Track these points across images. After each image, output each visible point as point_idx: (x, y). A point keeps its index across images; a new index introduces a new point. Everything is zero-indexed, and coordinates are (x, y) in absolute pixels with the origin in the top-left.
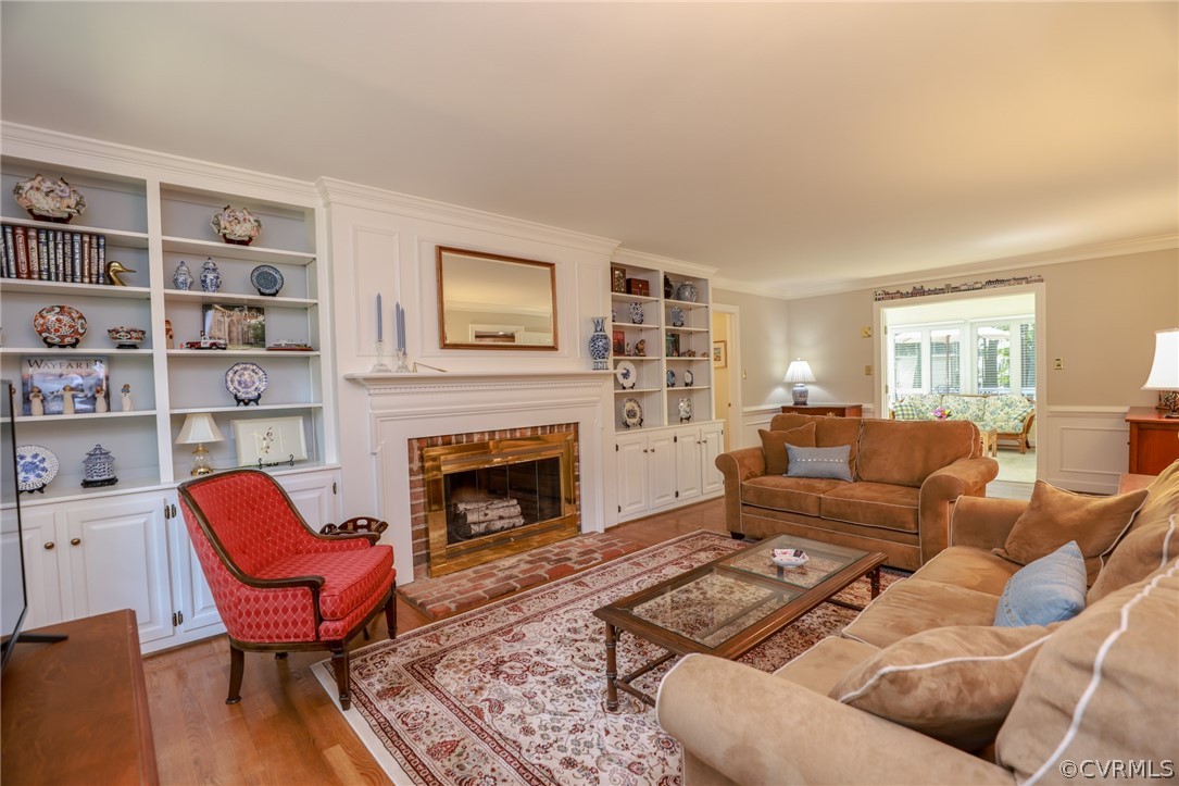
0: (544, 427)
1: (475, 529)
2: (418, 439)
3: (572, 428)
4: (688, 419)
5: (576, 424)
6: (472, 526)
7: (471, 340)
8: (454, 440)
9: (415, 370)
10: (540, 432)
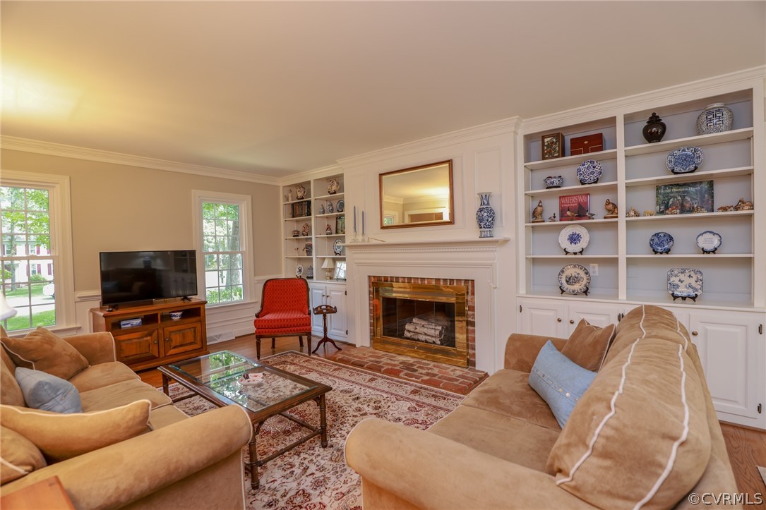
0: (445, 280)
1: (407, 334)
2: (374, 277)
3: (470, 283)
4: (694, 298)
5: (473, 281)
6: (406, 332)
7: (407, 221)
8: (389, 280)
9: (369, 241)
10: (442, 283)
